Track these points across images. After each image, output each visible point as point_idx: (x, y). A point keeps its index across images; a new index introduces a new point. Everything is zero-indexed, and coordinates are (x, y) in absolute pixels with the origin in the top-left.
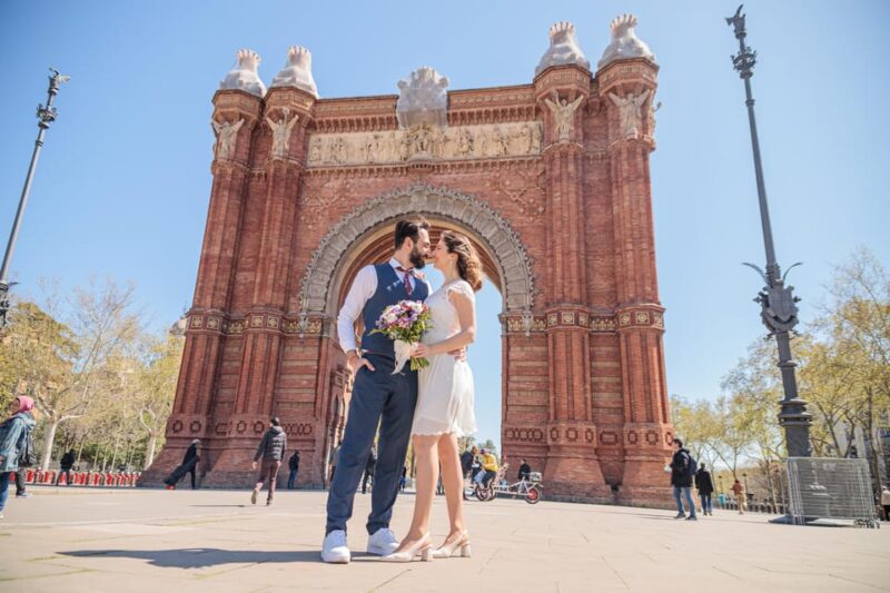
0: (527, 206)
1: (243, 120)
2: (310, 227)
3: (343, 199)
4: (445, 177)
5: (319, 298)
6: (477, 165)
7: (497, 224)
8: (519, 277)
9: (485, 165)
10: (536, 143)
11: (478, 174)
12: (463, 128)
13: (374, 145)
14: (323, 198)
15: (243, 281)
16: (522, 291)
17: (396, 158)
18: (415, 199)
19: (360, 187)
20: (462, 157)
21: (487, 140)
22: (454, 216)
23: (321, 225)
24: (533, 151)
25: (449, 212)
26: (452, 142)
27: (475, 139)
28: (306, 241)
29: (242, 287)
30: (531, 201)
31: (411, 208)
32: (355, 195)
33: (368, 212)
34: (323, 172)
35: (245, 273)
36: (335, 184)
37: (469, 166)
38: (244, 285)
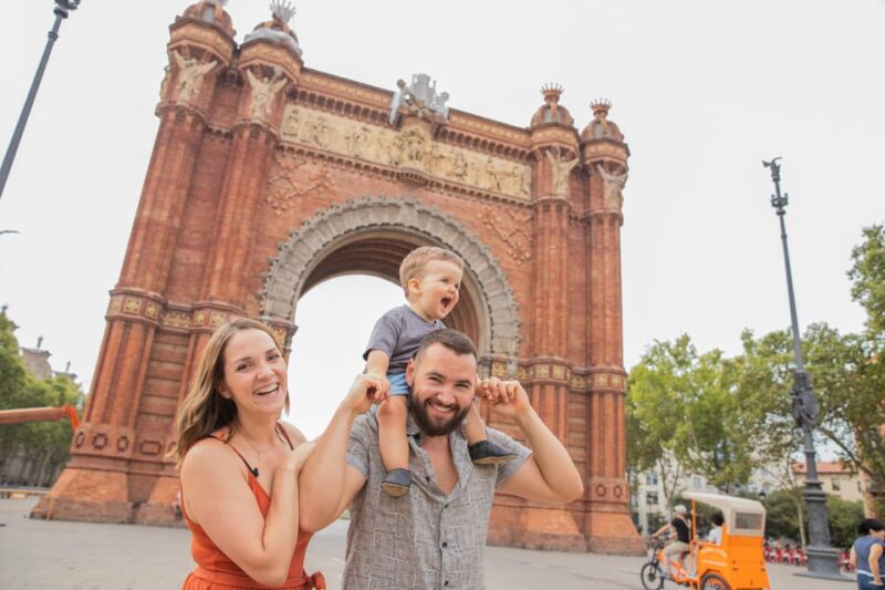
0: (515, 247)
1: (215, 63)
2: (279, 212)
3: (321, 189)
4: (437, 195)
5: (285, 301)
6: (471, 193)
7: (487, 260)
8: (506, 320)
9: (479, 195)
10: (527, 188)
11: (470, 202)
12: (457, 149)
13: (362, 138)
14: (298, 181)
15: (185, 261)
16: (507, 335)
17: (385, 160)
18: (405, 210)
19: (343, 180)
20: (455, 179)
21: (481, 169)
22: (444, 240)
23: (291, 212)
24: (522, 196)
25: (439, 235)
26: (447, 161)
27: (469, 165)
28: (273, 229)
29: (182, 269)
30: (520, 244)
31: (398, 220)
32: (335, 188)
33: (351, 213)
34: (300, 152)
35: (189, 252)
36: (312, 169)
37: (463, 191)
38: (185, 265)
